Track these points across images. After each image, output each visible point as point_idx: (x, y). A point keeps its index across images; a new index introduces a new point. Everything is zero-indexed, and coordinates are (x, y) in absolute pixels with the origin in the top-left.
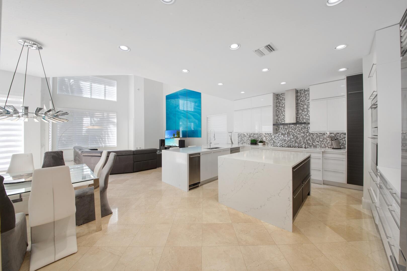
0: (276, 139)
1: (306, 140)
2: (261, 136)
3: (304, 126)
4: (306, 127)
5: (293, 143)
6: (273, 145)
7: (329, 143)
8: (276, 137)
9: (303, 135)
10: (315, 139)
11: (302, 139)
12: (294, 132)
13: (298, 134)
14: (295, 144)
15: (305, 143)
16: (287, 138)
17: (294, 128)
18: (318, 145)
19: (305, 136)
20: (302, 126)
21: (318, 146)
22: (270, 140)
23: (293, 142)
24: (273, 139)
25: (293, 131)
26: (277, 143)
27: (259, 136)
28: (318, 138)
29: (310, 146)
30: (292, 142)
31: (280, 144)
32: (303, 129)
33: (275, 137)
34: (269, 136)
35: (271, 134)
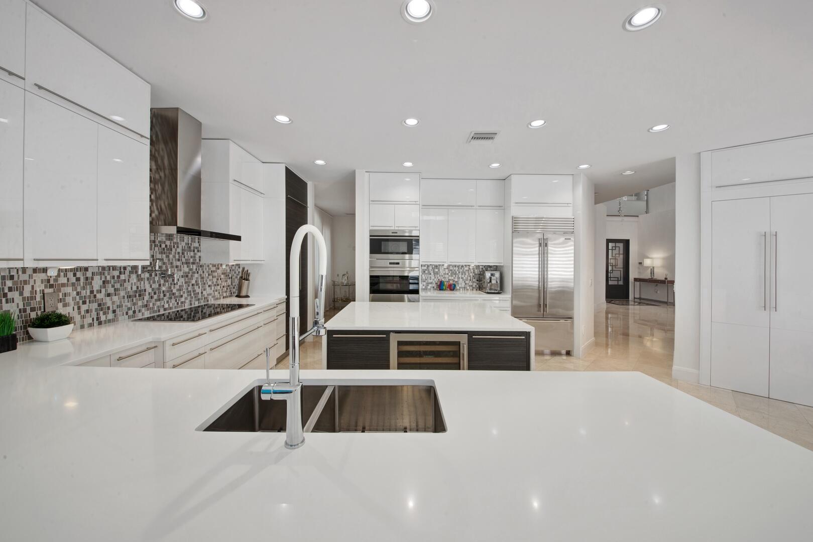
0: (111, 290)
1: (193, 285)
2: (25, 282)
3: (188, 244)
4: (192, 249)
5: (166, 299)
6: (96, 323)
7: (223, 287)
8: (108, 282)
9: (187, 270)
10: (206, 281)
11: (184, 283)
12: (166, 260)
13: (177, 267)
14: (170, 300)
15: (191, 295)
16: (149, 283)
17: (166, 246)
18: (210, 294)
19: (191, 272)
20: (183, 244)
21: (211, 297)
22: (84, 303)
23: (165, 296)
24: (99, 296)
25: (164, 256)
26: (114, 311)
27: (9, 283)
28: (211, 277)
29: (199, 299)
30: (162, 295)
31: (127, 313)
32: (186, 253)
33: (104, 282)
34: (78, 279)
35: (86, 269)
